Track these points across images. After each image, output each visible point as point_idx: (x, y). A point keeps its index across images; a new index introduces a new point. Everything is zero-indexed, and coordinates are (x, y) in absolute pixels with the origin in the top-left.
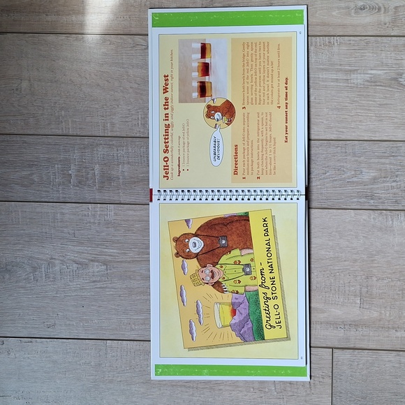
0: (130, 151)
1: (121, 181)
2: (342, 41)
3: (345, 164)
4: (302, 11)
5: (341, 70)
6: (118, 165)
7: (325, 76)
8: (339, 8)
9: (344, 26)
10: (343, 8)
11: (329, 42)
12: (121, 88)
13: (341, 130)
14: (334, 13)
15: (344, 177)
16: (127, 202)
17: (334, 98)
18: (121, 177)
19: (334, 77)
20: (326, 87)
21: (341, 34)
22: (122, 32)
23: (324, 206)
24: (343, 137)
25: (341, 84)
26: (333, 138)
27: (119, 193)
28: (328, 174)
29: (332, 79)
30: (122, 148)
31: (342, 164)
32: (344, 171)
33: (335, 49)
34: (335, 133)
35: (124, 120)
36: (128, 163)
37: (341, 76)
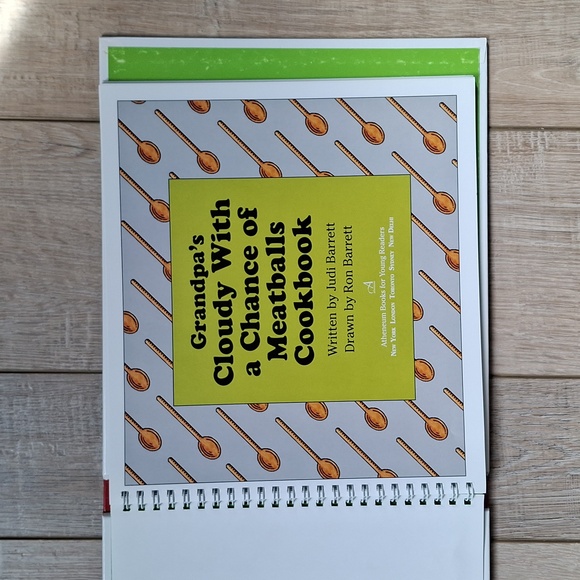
0: (43, 406)
1: (20, 481)
2: (555, 141)
3: (565, 435)
4: (477, 51)
5: (552, 211)
6: (13, 441)
7: (515, 225)
8: (547, 62)
9: (560, 105)
10: (558, 63)
11: (525, 144)
12: (20, 252)
13: (555, 352)
14: (537, 75)
15: (562, 464)
16: (36, 534)
17: (538, 276)
18: (20, 472)
19: (537, 226)
20: (518, 249)
21: (553, 123)
22: (18, 115)
23: (516, 535)
24: (560, 370)
25: (553, 244)
26: (536, 373)
27: (16, 511)
28: (525, 458)
29: (532, 231)
30: (21, 399)
31: (558, 434)
32: (562, 450)
33: (540, 160)
34: (542, 359)
35: (27, 330)
36: (40, 436)
37: (553, 224)
